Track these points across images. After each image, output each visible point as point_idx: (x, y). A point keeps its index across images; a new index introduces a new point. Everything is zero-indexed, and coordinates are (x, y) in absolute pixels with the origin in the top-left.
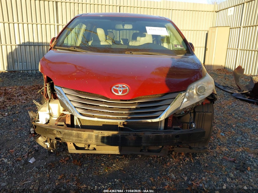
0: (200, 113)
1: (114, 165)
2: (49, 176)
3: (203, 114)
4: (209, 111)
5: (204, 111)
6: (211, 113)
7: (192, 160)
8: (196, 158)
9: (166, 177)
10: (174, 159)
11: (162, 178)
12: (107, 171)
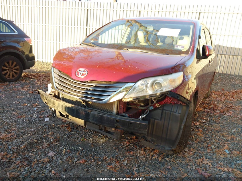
0: (167, 112)
1: (91, 139)
2: (45, 131)
3: (170, 113)
4: (177, 112)
5: (172, 111)
6: (180, 115)
7: (160, 159)
8: (166, 158)
9: (117, 160)
10: (142, 152)
11: (114, 159)
12: (82, 141)
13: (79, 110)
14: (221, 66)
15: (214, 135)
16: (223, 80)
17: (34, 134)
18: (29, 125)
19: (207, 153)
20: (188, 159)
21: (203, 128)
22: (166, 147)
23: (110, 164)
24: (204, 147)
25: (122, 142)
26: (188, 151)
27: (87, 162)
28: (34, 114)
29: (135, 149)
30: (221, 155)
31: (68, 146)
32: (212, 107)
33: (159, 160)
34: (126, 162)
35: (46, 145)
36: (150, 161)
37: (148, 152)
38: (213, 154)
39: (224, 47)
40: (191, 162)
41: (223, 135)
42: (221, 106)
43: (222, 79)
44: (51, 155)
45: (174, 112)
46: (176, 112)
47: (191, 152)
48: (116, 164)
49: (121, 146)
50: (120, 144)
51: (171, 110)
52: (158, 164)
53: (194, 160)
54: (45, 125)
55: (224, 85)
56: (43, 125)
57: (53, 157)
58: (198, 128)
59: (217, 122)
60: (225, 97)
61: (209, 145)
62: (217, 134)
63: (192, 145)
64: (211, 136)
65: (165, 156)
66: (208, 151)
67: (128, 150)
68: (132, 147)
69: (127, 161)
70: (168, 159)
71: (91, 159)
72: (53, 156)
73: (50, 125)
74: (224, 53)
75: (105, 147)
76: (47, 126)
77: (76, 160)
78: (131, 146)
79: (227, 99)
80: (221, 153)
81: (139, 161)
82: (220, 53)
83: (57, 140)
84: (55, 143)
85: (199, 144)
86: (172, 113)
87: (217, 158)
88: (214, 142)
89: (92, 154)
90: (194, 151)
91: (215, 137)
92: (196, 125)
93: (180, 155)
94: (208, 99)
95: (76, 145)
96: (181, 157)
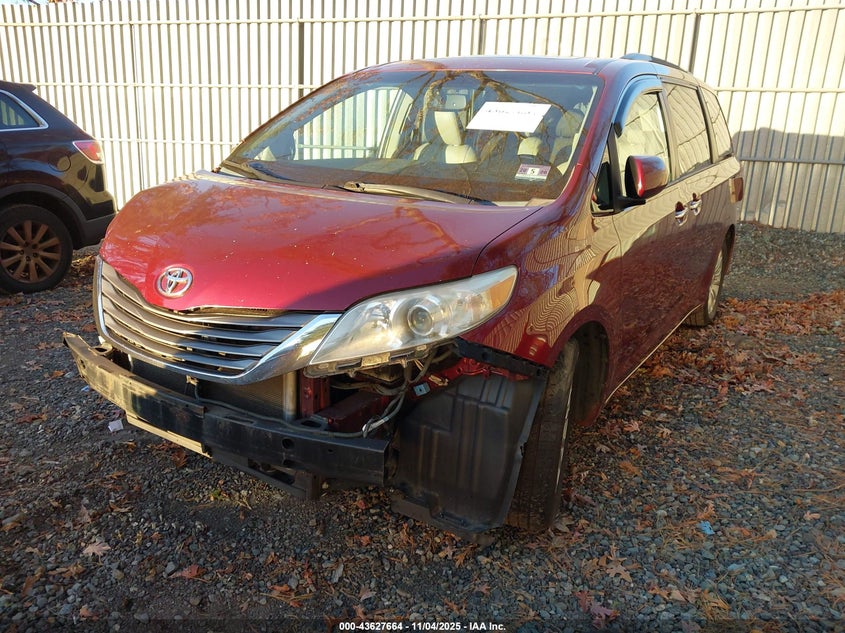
1: (244, 493)
2: (100, 466)
3: (477, 407)
4: (499, 404)
5: (483, 400)
6: (506, 413)
7: (460, 559)
8: (480, 558)
9: (310, 567)
10: (403, 535)
11: (298, 564)
12: (212, 499)
13: (171, 405)
14: (783, 202)
15: (680, 469)
16: (785, 253)
17: (60, 479)
18: (54, 446)
19: (635, 533)
20: (559, 558)
21: (650, 442)
22: (472, 521)
23: (282, 580)
24: (629, 512)
25: (343, 501)
26: (566, 529)
27: (207, 573)
28: (78, 408)
29: (384, 526)
30: (679, 540)
31: (161, 517)
32: (710, 362)
33: (457, 563)
34: (340, 572)
35: (87, 519)
36: (425, 569)
37: (424, 534)
38: (653, 539)
39: (789, 135)
40: (564, 569)
41: (712, 469)
42: (741, 357)
43: (783, 249)
44: (94, 554)
45: (490, 404)
46: (494, 405)
47: (577, 534)
48: (302, 578)
49: (335, 517)
50: (337, 508)
51: (481, 397)
52: (450, 577)
53: (577, 561)
54: (107, 445)
55: (786, 274)
56: (98, 445)
57: (97, 561)
58: (631, 444)
59: (707, 420)
60: (773, 320)
61: (647, 507)
62: (690, 463)
63: (591, 505)
64: (668, 472)
65: (480, 549)
66: (639, 528)
67: (356, 530)
68: (375, 518)
69: (346, 567)
70: (486, 560)
71: (222, 565)
72: (100, 554)
73: (122, 446)
74: (790, 156)
75: (283, 521)
76: (109, 451)
77: (171, 567)
78: (373, 515)
79: (777, 328)
80: (683, 535)
81: (387, 569)
82: (775, 156)
83: (130, 497)
84: (119, 509)
85: (616, 502)
86: (482, 407)
87: (663, 551)
88: (671, 495)
89: (234, 545)
90: (589, 530)
91: (682, 475)
92: (628, 434)
93: (533, 546)
94: (703, 333)
95: (191, 513)
96: (538, 552)
